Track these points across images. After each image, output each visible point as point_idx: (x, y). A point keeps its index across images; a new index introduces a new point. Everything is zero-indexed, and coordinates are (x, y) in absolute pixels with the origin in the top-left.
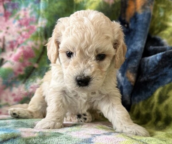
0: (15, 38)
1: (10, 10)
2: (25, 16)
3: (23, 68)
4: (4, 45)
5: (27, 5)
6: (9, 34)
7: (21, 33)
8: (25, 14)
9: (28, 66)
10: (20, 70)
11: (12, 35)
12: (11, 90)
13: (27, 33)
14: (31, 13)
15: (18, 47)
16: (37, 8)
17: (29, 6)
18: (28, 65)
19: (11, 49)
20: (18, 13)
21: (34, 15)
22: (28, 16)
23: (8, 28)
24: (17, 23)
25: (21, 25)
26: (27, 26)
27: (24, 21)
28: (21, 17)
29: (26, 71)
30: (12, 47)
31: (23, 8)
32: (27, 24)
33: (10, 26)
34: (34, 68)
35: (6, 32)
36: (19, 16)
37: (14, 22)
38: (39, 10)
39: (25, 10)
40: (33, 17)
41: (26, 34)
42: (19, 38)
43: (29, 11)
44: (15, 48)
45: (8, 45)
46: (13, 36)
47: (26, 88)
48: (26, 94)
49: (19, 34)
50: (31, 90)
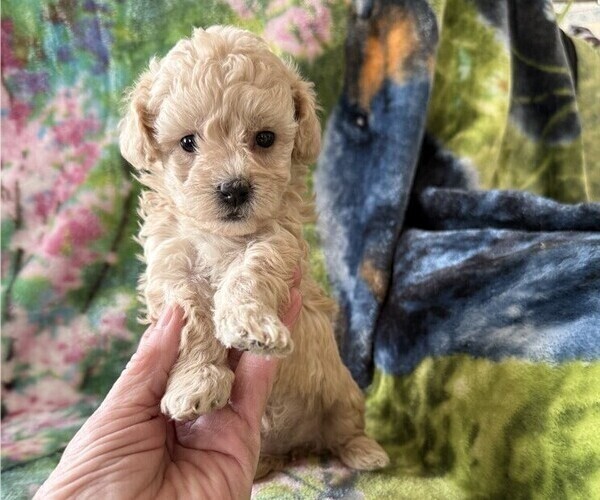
0: (47, 185)
1: (25, 96)
2: (69, 114)
3: (78, 272)
4: (19, 210)
5: (71, 79)
6: (30, 173)
7: (61, 168)
8: (71, 106)
9: (90, 264)
10: (69, 278)
11: (37, 175)
12: (53, 335)
13: (79, 166)
14: (87, 105)
15: (57, 211)
16: (102, 89)
17: (80, 83)
18: (89, 261)
19: (39, 219)
20: (49, 107)
21: (95, 111)
22: (79, 115)
23: (25, 154)
24: (48, 137)
25: (60, 142)
26: (76, 146)
27: (67, 131)
28: (59, 118)
29: (87, 278)
30: (42, 212)
31: (61, 88)
32: (76, 138)
33: (30, 147)
34: (107, 266)
35: (22, 168)
36: (51, 114)
37: (41, 135)
38: (107, 94)
39: (67, 95)
40: (91, 117)
41: (77, 170)
42: (58, 183)
43: (79, 100)
44: (51, 214)
45: (29, 208)
46: (42, 179)
47: (91, 325)
48: (94, 340)
49: (56, 172)
50: (103, 329)
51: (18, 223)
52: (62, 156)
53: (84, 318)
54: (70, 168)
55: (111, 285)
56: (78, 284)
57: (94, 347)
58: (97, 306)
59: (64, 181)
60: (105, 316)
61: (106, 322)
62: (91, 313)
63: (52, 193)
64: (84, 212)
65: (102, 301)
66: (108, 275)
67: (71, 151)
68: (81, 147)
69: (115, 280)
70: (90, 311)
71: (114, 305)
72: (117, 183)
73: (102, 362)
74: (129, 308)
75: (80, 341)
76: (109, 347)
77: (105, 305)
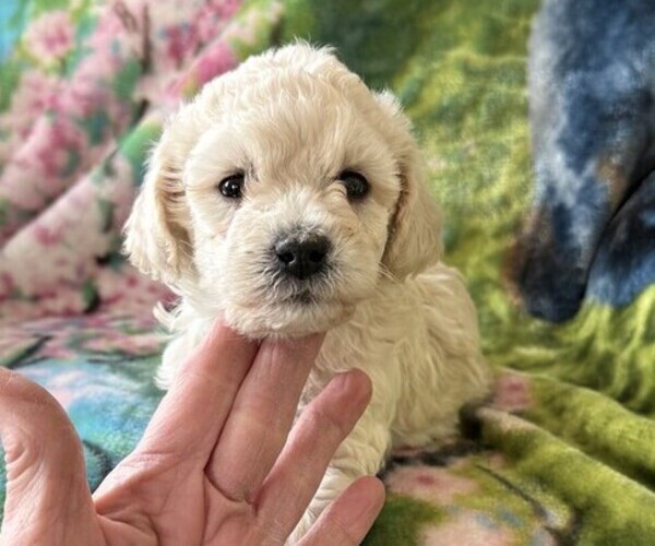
4: (148, 46)
19: (172, 63)
30: (177, 53)
42: (201, 15)
44: (188, 55)
45: (161, 45)
46: (179, 5)
51: (145, 65)
59: (210, 14)
63: (193, 29)
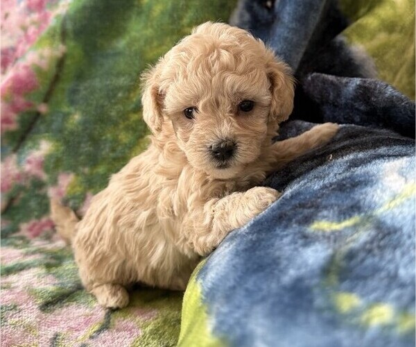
3: (15, 117)
10: (7, 121)
11: (9, 34)
15: (14, 64)
23: (6, 16)
24: (23, 4)
25: (29, 9)
29: (22, 122)
30: (5, 64)
32: (40, 5)
33: (11, 10)
34: (38, 115)
41: (34, 33)
42: (20, 42)
44: (10, 66)
46: (11, 37)
47: (19, 163)
48: (19, 177)
49: (21, 33)
50: (27, 167)
52: (28, 20)
53: (14, 157)
54: (32, 30)
55: (39, 132)
56: (14, 127)
57: (18, 182)
58: (26, 148)
59: (24, 41)
60: (29, 158)
61: (29, 162)
62: (20, 154)
63: (14, 49)
64: (26, 67)
65: (30, 144)
66: (38, 122)
67: (35, 16)
68: (42, 14)
69: (42, 127)
70: (20, 150)
71: (38, 149)
72: (54, 46)
73: (22, 195)
74: (48, 153)
75: (8, 176)
76: (28, 184)
77: (31, 148)
